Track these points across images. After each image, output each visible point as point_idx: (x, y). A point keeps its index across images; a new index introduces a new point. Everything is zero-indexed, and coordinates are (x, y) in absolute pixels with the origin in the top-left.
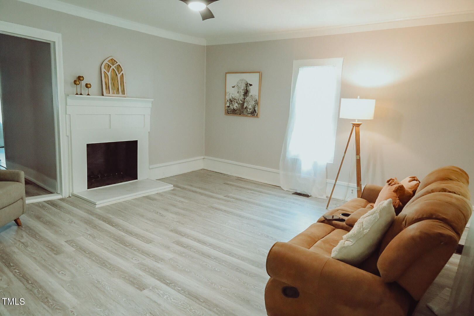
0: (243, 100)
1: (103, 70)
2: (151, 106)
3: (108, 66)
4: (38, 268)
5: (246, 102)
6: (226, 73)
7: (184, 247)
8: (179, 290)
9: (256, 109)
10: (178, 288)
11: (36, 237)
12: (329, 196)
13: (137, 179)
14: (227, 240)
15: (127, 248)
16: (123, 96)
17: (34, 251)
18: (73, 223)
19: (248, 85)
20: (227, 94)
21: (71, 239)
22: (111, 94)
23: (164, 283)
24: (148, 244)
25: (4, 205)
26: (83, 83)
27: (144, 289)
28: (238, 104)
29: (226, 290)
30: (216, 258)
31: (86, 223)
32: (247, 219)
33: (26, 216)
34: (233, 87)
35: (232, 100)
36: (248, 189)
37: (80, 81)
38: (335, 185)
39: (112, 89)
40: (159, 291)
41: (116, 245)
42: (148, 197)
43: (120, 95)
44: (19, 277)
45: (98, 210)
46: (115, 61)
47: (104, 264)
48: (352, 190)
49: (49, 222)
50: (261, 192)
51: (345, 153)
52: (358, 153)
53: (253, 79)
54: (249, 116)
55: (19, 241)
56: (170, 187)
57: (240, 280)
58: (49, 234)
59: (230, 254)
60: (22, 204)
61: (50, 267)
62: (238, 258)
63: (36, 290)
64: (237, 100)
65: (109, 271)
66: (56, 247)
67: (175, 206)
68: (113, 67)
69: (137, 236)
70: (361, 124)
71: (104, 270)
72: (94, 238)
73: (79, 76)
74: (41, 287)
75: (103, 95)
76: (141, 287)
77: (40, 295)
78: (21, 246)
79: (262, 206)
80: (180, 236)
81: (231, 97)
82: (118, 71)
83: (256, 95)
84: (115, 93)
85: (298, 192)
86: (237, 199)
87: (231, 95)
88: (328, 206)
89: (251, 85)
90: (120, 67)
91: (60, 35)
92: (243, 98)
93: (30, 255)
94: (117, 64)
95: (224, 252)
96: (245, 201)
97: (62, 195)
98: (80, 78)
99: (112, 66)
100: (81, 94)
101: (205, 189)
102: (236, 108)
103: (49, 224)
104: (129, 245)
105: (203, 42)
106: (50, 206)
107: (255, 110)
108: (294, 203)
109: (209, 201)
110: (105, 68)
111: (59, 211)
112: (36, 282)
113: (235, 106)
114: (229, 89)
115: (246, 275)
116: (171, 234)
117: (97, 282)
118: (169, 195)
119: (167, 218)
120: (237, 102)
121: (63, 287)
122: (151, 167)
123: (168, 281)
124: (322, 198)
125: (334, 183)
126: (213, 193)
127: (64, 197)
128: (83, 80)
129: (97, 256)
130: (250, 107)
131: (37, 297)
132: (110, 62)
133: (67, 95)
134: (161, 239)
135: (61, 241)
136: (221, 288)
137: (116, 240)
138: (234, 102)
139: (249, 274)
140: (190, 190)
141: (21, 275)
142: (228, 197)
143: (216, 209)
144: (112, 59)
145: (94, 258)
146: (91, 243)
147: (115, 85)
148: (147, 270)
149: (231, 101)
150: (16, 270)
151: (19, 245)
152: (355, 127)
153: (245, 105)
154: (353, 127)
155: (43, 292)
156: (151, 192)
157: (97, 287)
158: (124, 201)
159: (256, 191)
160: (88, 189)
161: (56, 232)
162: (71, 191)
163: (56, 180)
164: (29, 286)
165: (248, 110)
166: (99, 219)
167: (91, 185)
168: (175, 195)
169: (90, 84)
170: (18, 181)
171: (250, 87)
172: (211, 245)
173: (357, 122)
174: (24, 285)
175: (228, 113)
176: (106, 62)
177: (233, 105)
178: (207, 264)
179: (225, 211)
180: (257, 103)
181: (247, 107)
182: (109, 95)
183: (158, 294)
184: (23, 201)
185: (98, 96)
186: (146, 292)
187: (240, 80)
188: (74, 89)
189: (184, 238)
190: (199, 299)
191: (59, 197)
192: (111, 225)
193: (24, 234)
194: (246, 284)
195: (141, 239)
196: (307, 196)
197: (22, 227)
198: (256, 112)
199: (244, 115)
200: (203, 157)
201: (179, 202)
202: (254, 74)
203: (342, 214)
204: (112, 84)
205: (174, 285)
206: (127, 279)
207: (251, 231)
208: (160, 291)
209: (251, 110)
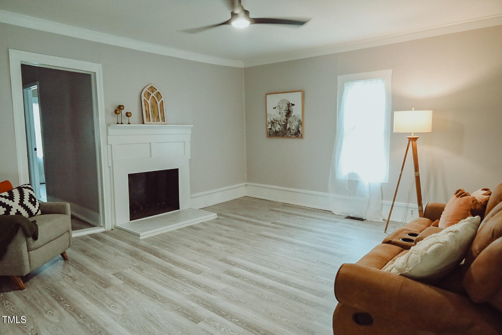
0: (286, 121)
1: (143, 98)
2: (191, 133)
3: (148, 94)
4: (88, 302)
5: (288, 123)
6: (266, 94)
7: (236, 277)
8: (236, 322)
9: (300, 129)
10: (235, 320)
11: (83, 270)
12: (387, 219)
13: (179, 209)
14: (281, 268)
15: (176, 280)
16: (163, 123)
17: (82, 285)
18: (119, 255)
19: (290, 105)
20: (269, 116)
21: (118, 271)
22: (151, 122)
23: (220, 315)
24: (198, 274)
25: (52, 238)
26: (124, 112)
27: (200, 322)
28: (280, 126)
29: (287, 321)
30: (271, 288)
31: (131, 255)
32: (299, 245)
33: (71, 249)
34: (275, 108)
35: (273, 121)
36: (296, 215)
37: (120, 110)
38: (393, 206)
39: (152, 116)
40: (215, 323)
41: (164, 277)
42: (191, 227)
43: (161, 122)
44: (70, 312)
45: (143, 242)
46: (154, 88)
47: (154, 297)
48: (412, 211)
49: (95, 255)
50: (310, 217)
51: (402, 170)
52: (417, 169)
53: (295, 98)
54: (293, 138)
55: (67, 275)
56: (214, 216)
57: (300, 310)
58: (95, 267)
59: (286, 282)
60: (69, 237)
61: (100, 301)
62: (296, 287)
63: (89, 324)
64: (279, 121)
65: (161, 303)
66: (104, 280)
67: (221, 235)
68: (152, 95)
69: (185, 267)
70: (418, 138)
71: (156, 303)
72: (141, 270)
73: (119, 106)
74: (93, 321)
75: (143, 123)
76: (196, 319)
77: (93, 330)
78: (70, 280)
79: (313, 232)
80: (230, 265)
81: (272, 119)
82: (158, 99)
83: (299, 115)
84: (156, 121)
85: (352, 215)
86: (286, 226)
87: (272, 116)
88: (386, 229)
89: (293, 105)
90: (160, 95)
91: (100, 65)
92: (286, 118)
93: (79, 288)
94: (157, 91)
95: (279, 281)
96: (295, 227)
97: (105, 228)
98: (120, 107)
99: (151, 93)
100: (122, 123)
101: (251, 217)
102: (279, 130)
103: (94, 257)
104: (179, 277)
105: (241, 65)
106: (94, 240)
107: (299, 131)
108: (348, 227)
109: (256, 229)
110: (145, 96)
111: (103, 243)
112: (87, 316)
113: (278, 128)
114: (270, 111)
115: (307, 305)
116: (221, 264)
117: (149, 315)
118: (213, 224)
119: (213, 247)
120: (279, 124)
121: (115, 320)
122: (193, 196)
123: (223, 313)
124: (379, 221)
125: (392, 204)
126: (259, 220)
127: (107, 230)
128: (123, 109)
129: (147, 288)
130: (293, 128)
131: (90, 331)
132: (150, 90)
133: (108, 125)
134: (210, 269)
135: (109, 274)
136: (281, 319)
137: (164, 271)
138: (276, 123)
139: (309, 303)
140: (235, 219)
141: (72, 310)
142: (276, 224)
143: (265, 236)
144: (151, 87)
145: (143, 291)
146: (138, 275)
147: (155, 113)
148: (200, 302)
149: (273, 123)
150: (67, 305)
151: (68, 279)
152: (411, 141)
153: (288, 126)
154: (409, 141)
155: (95, 326)
156: (195, 221)
157: (150, 320)
158: (168, 232)
159: (305, 216)
160: (130, 220)
161: (102, 265)
162: (114, 224)
163: (99, 213)
164: (81, 320)
165: (292, 131)
166: (145, 250)
167: (133, 217)
168: (220, 223)
169: (130, 113)
170: (64, 214)
171: (293, 107)
172: (264, 274)
173: (413, 136)
174: (76, 319)
175: (270, 136)
176: (146, 89)
177: (275, 127)
178: (263, 294)
179: (274, 238)
180: (301, 123)
181: (290, 128)
182: (149, 123)
183: (215, 326)
184: (69, 234)
185: (138, 124)
186: (201, 324)
187: (281, 100)
188: (114, 119)
189: (235, 267)
190: (259, 331)
191: (102, 230)
192: (157, 257)
193: (71, 268)
194: (308, 314)
195: (189, 270)
196: (362, 220)
197: (68, 260)
198: (300, 133)
199: (288, 137)
200: (245, 184)
201: (225, 230)
202: (296, 93)
203: (408, 234)
204: (153, 112)
205: (231, 317)
206: (180, 311)
207: (305, 258)
208: (217, 323)
209: (294, 131)
